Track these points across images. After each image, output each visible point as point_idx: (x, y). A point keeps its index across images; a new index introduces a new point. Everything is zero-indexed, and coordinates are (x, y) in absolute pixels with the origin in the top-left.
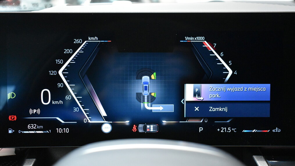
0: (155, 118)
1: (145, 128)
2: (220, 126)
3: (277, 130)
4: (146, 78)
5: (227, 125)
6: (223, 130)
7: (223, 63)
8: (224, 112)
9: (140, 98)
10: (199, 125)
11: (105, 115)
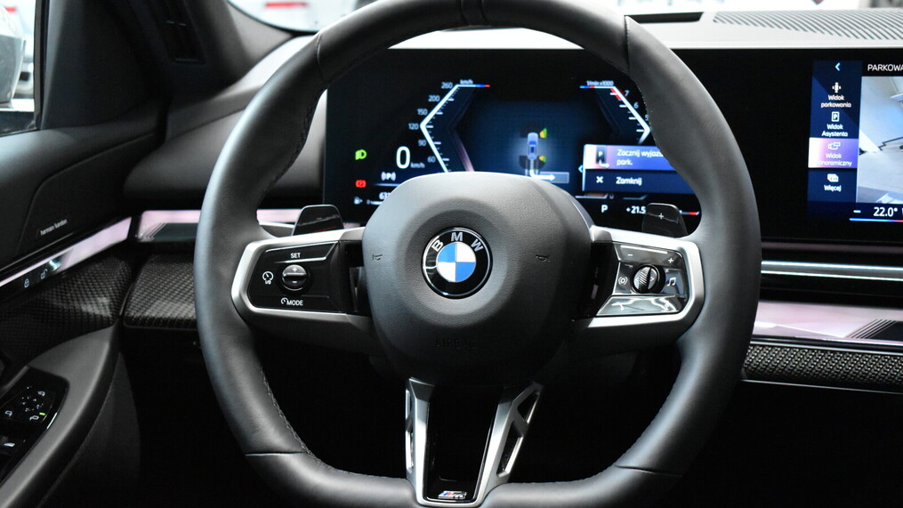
2: (630, 204)
4: (532, 136)
5: (640, 204)
6: (635, 209)
7: (638, 117)
8: (637, 185)
9: (523, 162)
10: (603, 202)
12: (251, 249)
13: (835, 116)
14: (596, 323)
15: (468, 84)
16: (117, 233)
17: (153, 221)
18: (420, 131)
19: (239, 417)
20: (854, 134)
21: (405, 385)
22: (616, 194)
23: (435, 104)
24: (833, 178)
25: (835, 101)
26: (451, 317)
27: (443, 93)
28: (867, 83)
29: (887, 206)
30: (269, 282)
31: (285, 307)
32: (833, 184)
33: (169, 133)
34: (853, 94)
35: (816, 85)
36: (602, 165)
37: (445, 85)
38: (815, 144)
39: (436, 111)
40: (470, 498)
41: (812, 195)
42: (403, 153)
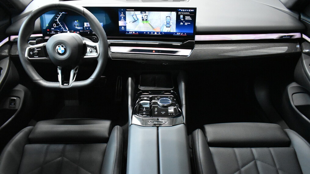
0: (79, 30)
4: (76, 21)
10: (88, 32)
11: (68, 29)
12: (28, 48)
13: (122, 18)
14: (85, 57)
15: (64, 13)
16: (7, 40)
17: (13, 38)
18: (57, 21)
19: (30, 75)
20: (125, 20)
21: (57, 67)
22: (90, 30)
23: (59, 16)
24: (123, 27)
25: (122, 15)
26: (61, 59)
27: (60, 14)
28: (127, 12)
29: (131, 32)
30: (32, 54)
31: (35, 57)
32: (123, 28)
33: (12, 22)
34: (125, 14)
35: (119, 13)
36: (87, 26)
37: (60, 13)
38: (120, 22)
39: (59, 17)
40: (68, 85)
41: (120, 30)
42: (55, 25)
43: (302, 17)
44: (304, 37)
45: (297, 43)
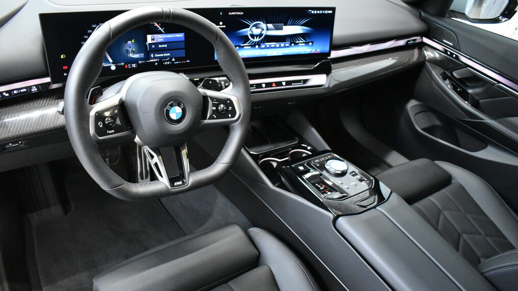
0: (135, 61)
1: (131, 66)
2: (164, 61)
3: (188, 61)
4: (129, 42)
5: (167, 61)
6: (166, 63)
7: (160, 29)
8: (165, 47)
9: (127, 52)
10: (155, 62)
11: (112, 61)
12: (92, 114)
22: (159, 59)
26: (176, 131)
27: (93, 29)
30: (101, 126)
31: (109, 134)
36: (153, 42)
37: (93, 26)
40: (184, 183)
43: (423, 14)
44: (426, 40)
45: (415, 48)
